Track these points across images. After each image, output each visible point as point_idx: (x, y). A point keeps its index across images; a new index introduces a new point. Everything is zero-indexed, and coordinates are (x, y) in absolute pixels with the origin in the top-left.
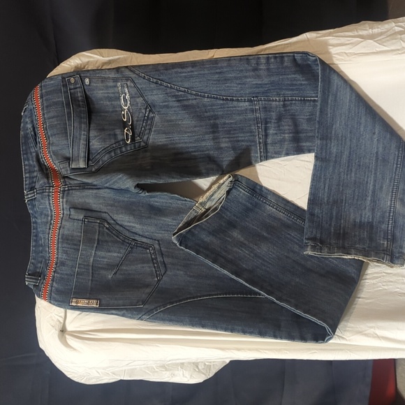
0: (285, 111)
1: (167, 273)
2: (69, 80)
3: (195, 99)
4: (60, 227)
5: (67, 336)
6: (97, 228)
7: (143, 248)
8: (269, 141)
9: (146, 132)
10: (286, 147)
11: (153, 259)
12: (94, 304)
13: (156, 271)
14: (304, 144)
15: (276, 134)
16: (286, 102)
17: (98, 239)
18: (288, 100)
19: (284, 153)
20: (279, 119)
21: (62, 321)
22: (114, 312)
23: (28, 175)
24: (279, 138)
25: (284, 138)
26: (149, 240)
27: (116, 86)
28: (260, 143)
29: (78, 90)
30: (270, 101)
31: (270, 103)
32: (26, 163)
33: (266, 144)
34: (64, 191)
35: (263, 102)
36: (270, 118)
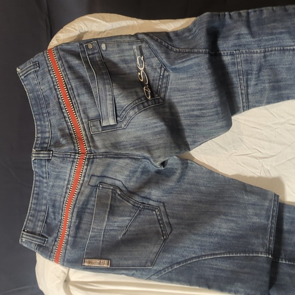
0: (265, 61)
1: (173, 232)
2: (87, 46)
3: (197, 57)
4: (79, 193)
5: (71, 287)
6: (110, 194)
7: (150, 210)
8: (250, 91)
9: (163, 90)
10: (266, 96)
11: (159, 220)
12: (105, 264)
13: (162, 231)
14: (284, 92)
15: (257, 84)
16: (267, 53)
17: (111, 204)
18: (268, 51)
19: (265, 101)
20: (260, 70)
21: (66, 272)
22: (124, 272)
23: (40, 135)
24: (259, 88)
25: (264, 88)
26: (154, 203)
27: (132, 49)
28: (242, 94)
29: (96, 55)
30: (252, 53)
31: (251, 55)
32: (38, 123)
33: (247, 94)
34: (89, 159)
35: (245, 55)
36: (251, 70)
